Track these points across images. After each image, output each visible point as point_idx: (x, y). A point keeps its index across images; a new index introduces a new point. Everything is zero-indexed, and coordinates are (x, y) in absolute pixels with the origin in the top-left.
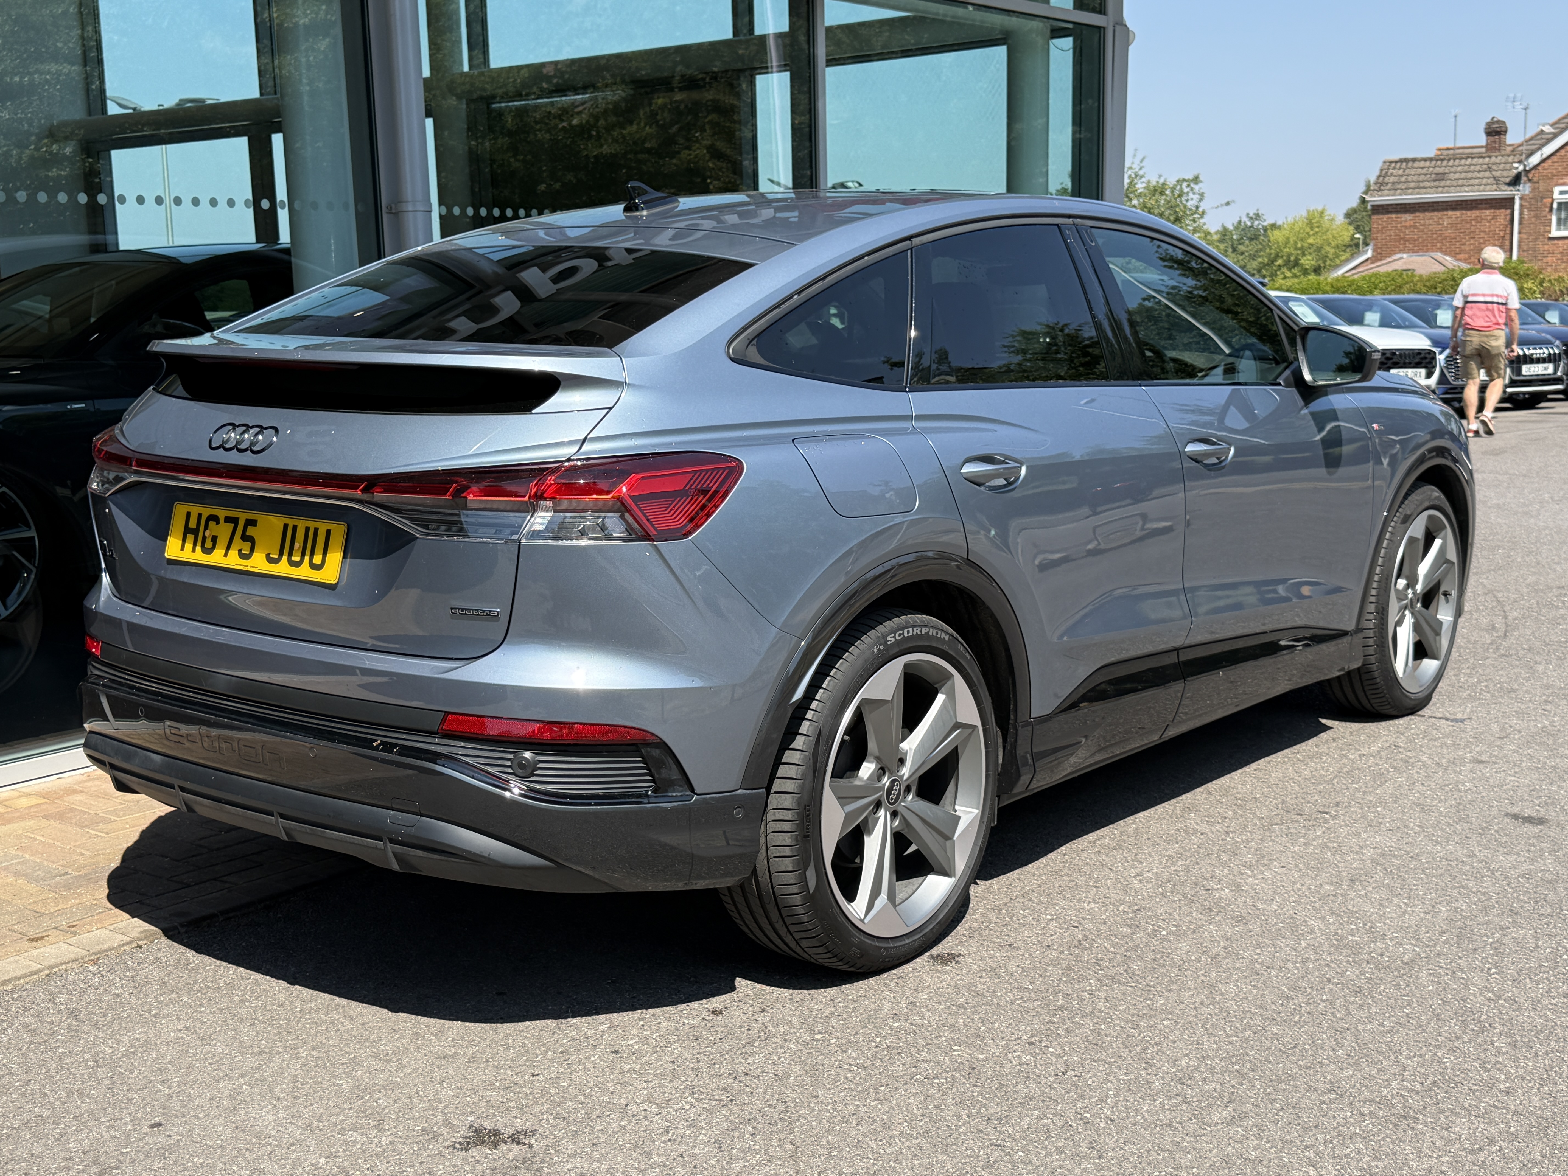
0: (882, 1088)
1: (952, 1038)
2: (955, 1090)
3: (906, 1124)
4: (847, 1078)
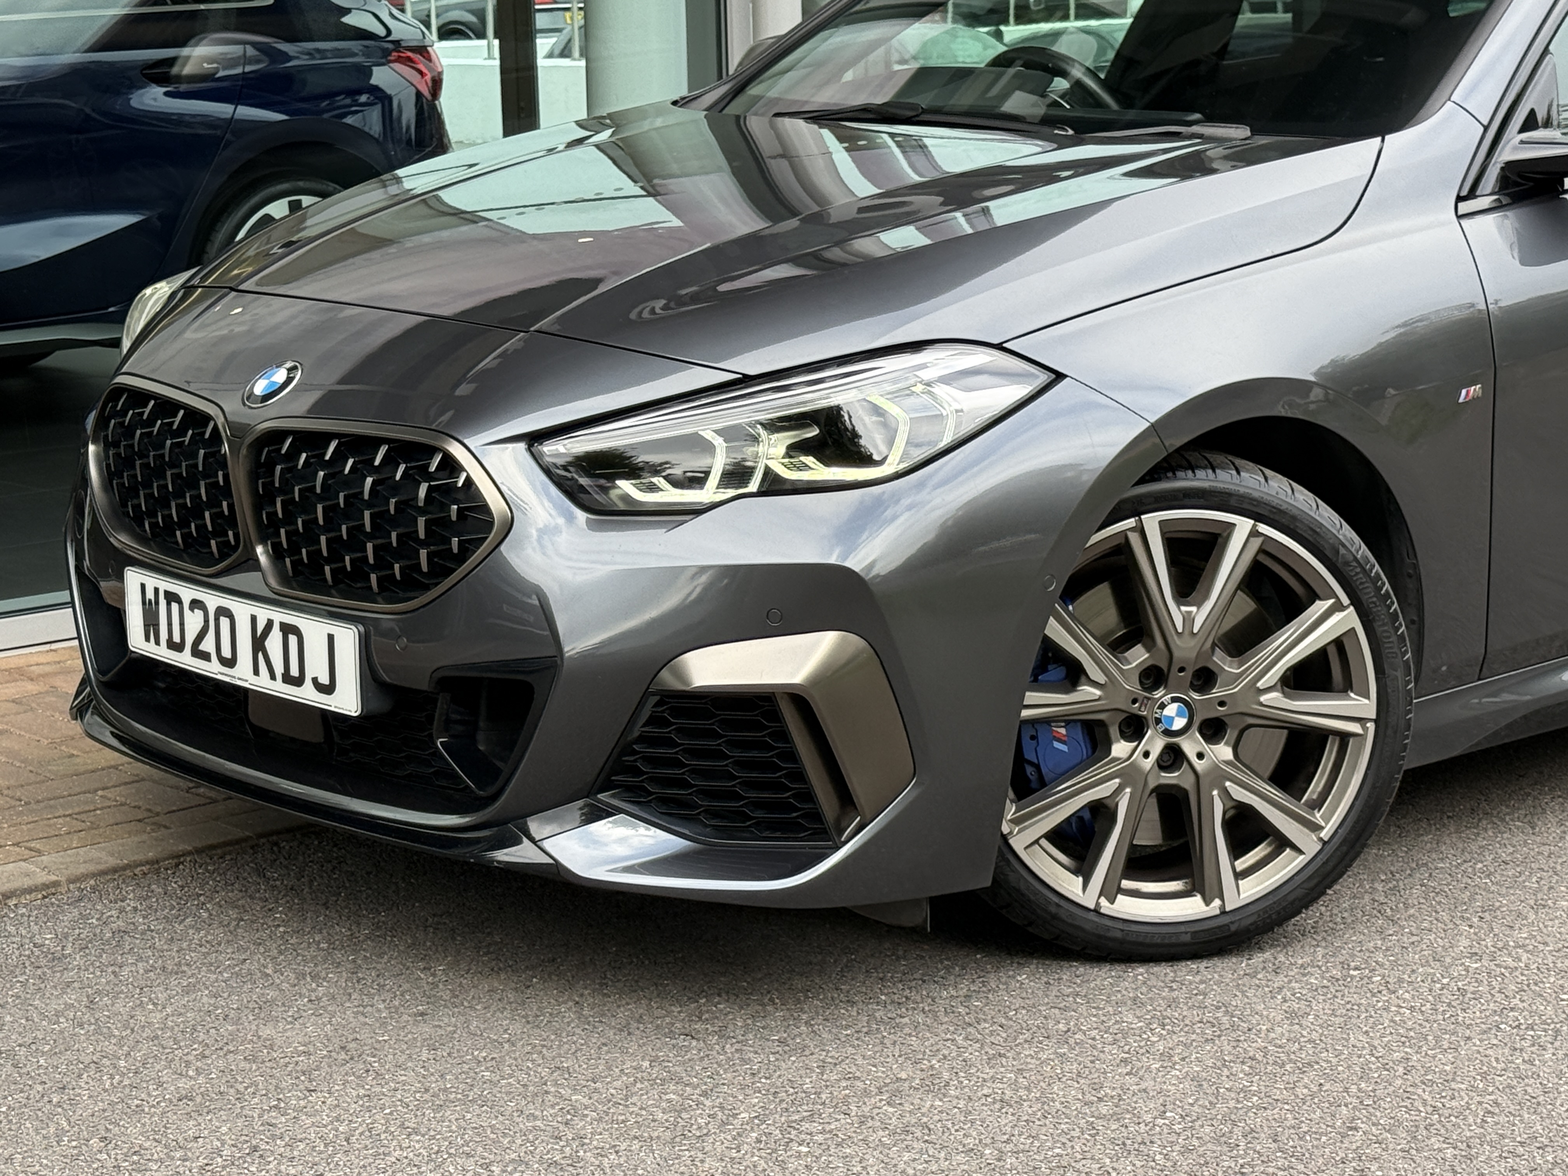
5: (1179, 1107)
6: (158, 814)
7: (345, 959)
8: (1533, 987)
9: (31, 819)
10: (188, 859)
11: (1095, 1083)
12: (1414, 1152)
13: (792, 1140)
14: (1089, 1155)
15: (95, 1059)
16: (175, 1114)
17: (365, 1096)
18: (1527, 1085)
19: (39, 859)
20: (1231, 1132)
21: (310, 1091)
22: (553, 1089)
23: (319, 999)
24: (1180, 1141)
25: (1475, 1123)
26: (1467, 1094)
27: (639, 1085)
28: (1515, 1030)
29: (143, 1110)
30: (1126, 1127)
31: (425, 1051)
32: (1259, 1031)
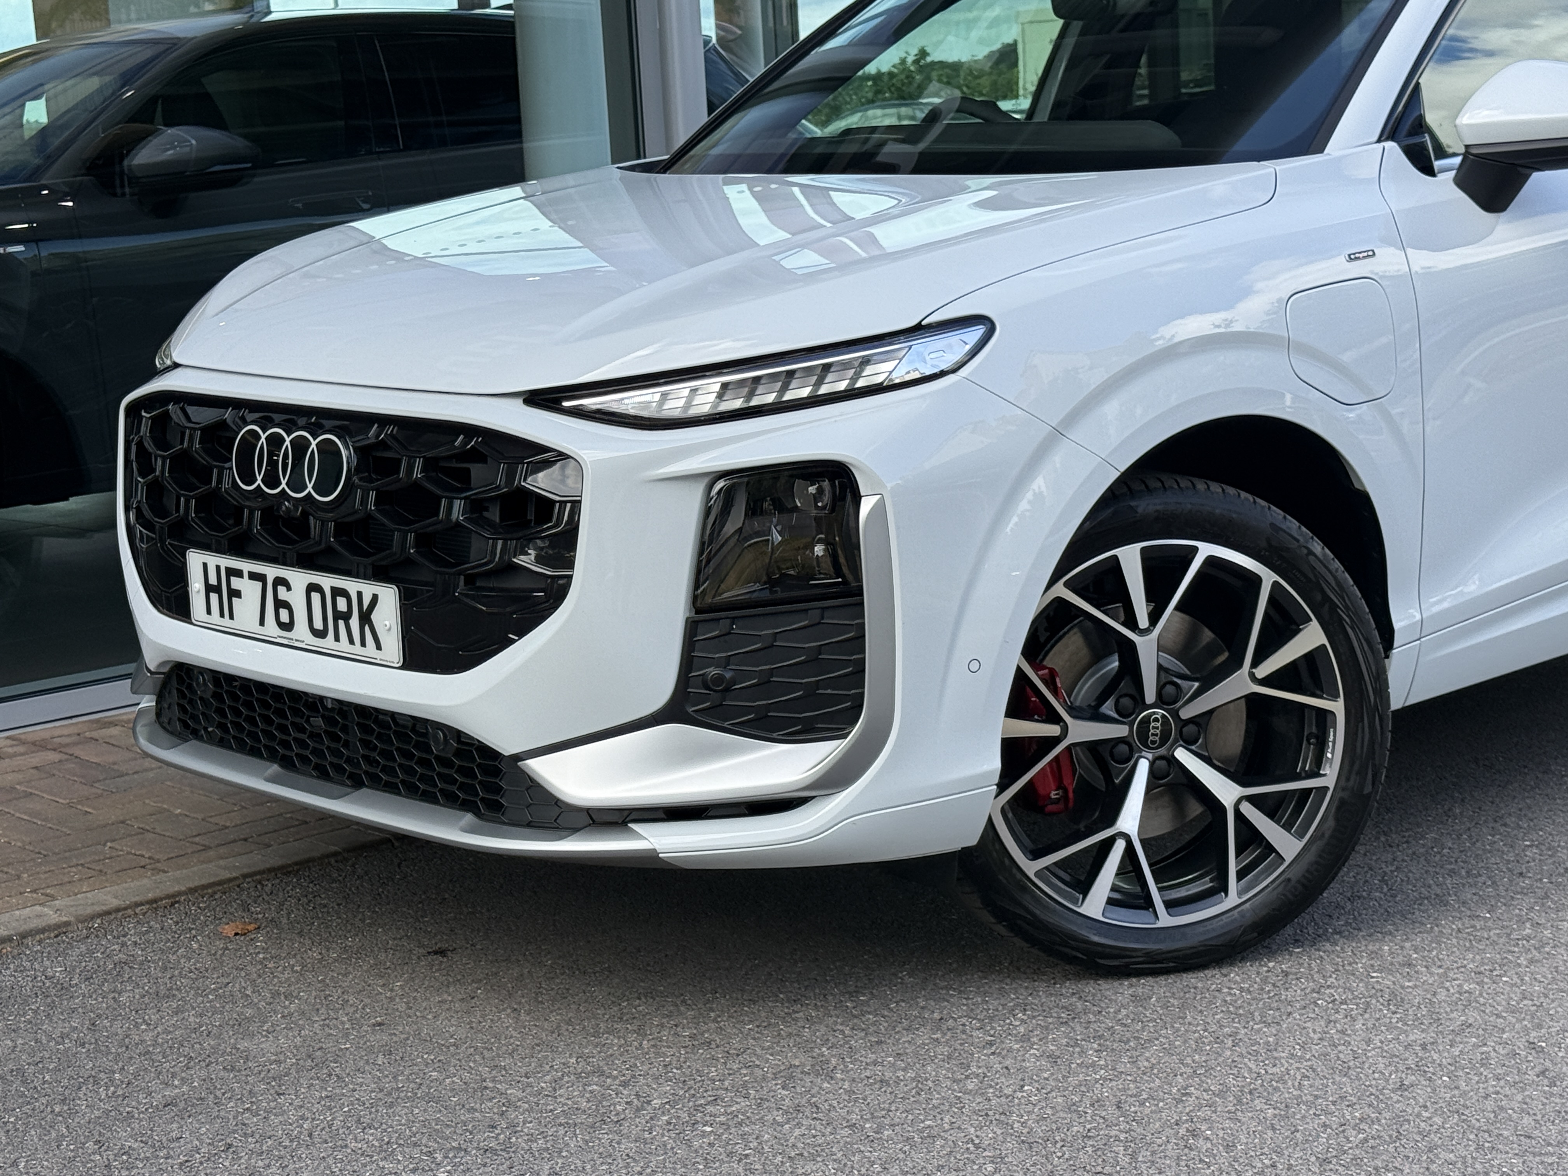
0: (1272, 1012)
1: (1372, 966)
2: (1367, 1016)
3: (1298, 1047)
4: (1226, 1001)
5: (1036, 1081)
6: (158, 861)
7: (315, 980)
8: (1347, 968)
9: (47, 869)
10: (183, 898)
11: (963, 1063)
12: (1239, 1113)
13: (697, 1122)
14: (956, 1125)
15: (93, 1073)
16: (160, 1118)
17: (327, 1097)
18: (1340, 1052)
19: (53, 903)
20: (1081, 1101)
21: (279, 1094)
22: (491, 1085)
23: (291, 1015)
24: (1036, 1110)
25: (1294, 1086)
26: (1288, 1062)
27: (566, 1079)
28: (1331, 1005)
29: (133, 1116)
30: (990, 1100)
31: (381, 1056)
32: (1108, 1013)
